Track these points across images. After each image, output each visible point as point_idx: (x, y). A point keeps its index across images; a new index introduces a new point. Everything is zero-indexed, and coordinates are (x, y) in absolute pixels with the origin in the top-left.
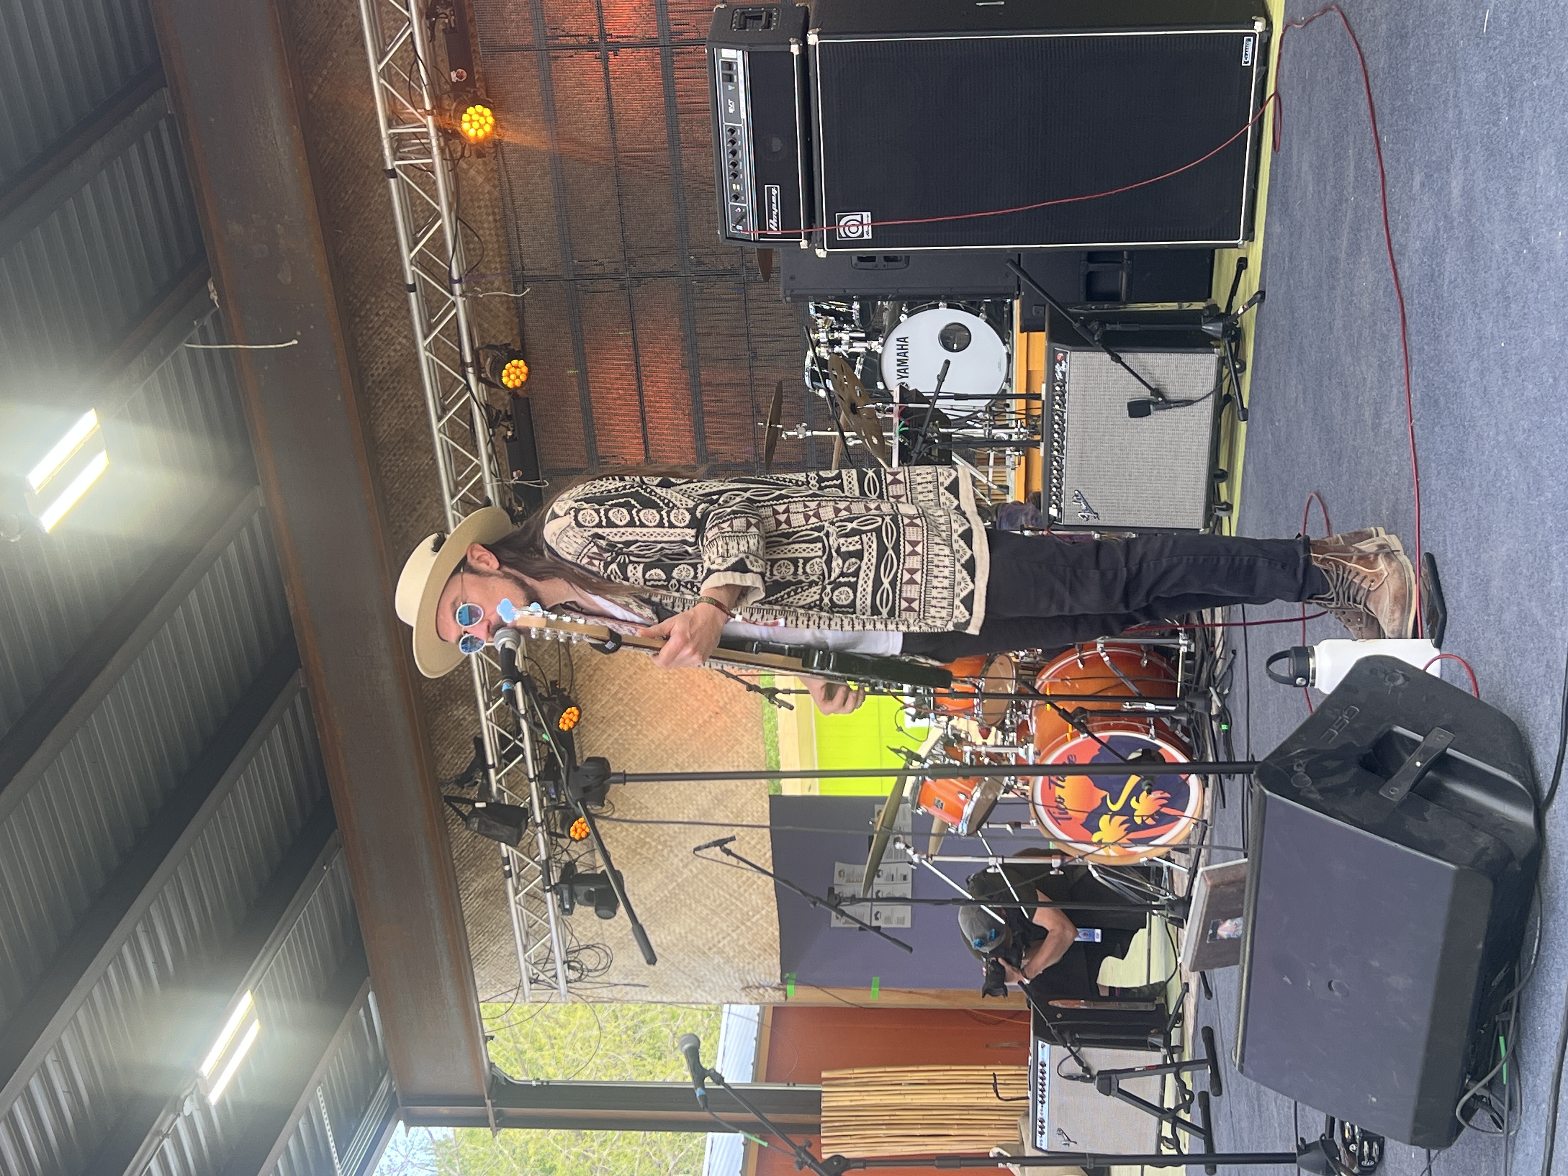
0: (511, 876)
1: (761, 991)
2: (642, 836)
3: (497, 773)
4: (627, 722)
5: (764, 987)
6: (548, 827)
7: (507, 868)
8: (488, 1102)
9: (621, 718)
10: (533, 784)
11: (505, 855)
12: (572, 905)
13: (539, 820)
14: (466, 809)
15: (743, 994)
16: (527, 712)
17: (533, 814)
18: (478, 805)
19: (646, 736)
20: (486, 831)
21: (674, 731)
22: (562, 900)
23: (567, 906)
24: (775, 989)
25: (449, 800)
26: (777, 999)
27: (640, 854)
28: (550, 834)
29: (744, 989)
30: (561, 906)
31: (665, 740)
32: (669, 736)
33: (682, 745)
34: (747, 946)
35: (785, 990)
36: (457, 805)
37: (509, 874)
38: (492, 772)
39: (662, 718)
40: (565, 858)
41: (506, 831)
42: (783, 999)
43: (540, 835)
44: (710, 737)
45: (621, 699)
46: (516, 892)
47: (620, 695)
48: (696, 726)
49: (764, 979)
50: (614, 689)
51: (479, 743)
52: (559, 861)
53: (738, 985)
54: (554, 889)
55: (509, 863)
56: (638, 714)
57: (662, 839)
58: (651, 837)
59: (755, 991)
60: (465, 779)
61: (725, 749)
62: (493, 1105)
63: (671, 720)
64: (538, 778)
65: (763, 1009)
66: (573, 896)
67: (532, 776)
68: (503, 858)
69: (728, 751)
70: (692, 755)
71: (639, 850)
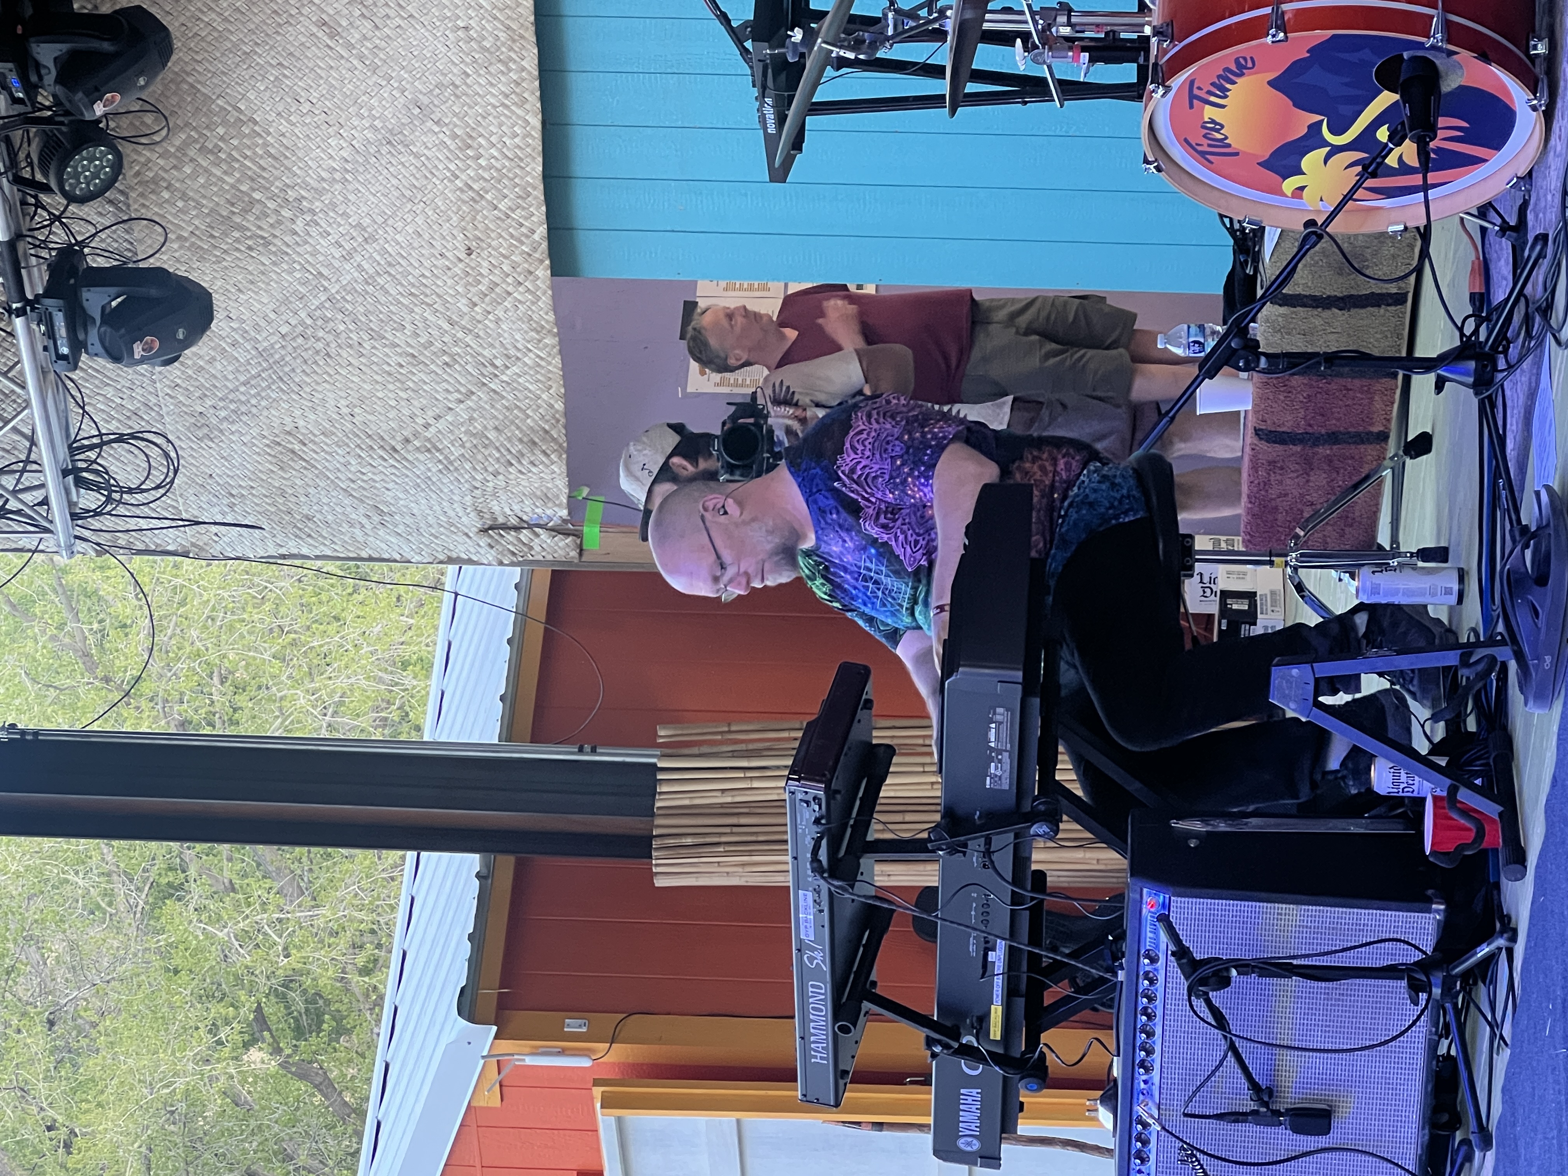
1: (525, 535)
2: (244, 188)
5: (530, 527)
15: (484, 541)
24: (556, 531)
26: (560, 555)
27: (241, 228)
29: (484, 531)
30: (50, 348)
34: (492, 435)
35: (578, 535)
40: (59, 237)
42: (574, 554)
49: (530, 511)
52: (44, 244)
53: (471, 522)
54: (33, 308)
59: (511, 536)
65: (529, 577)
66: (76, 327)
71: (237, 219)
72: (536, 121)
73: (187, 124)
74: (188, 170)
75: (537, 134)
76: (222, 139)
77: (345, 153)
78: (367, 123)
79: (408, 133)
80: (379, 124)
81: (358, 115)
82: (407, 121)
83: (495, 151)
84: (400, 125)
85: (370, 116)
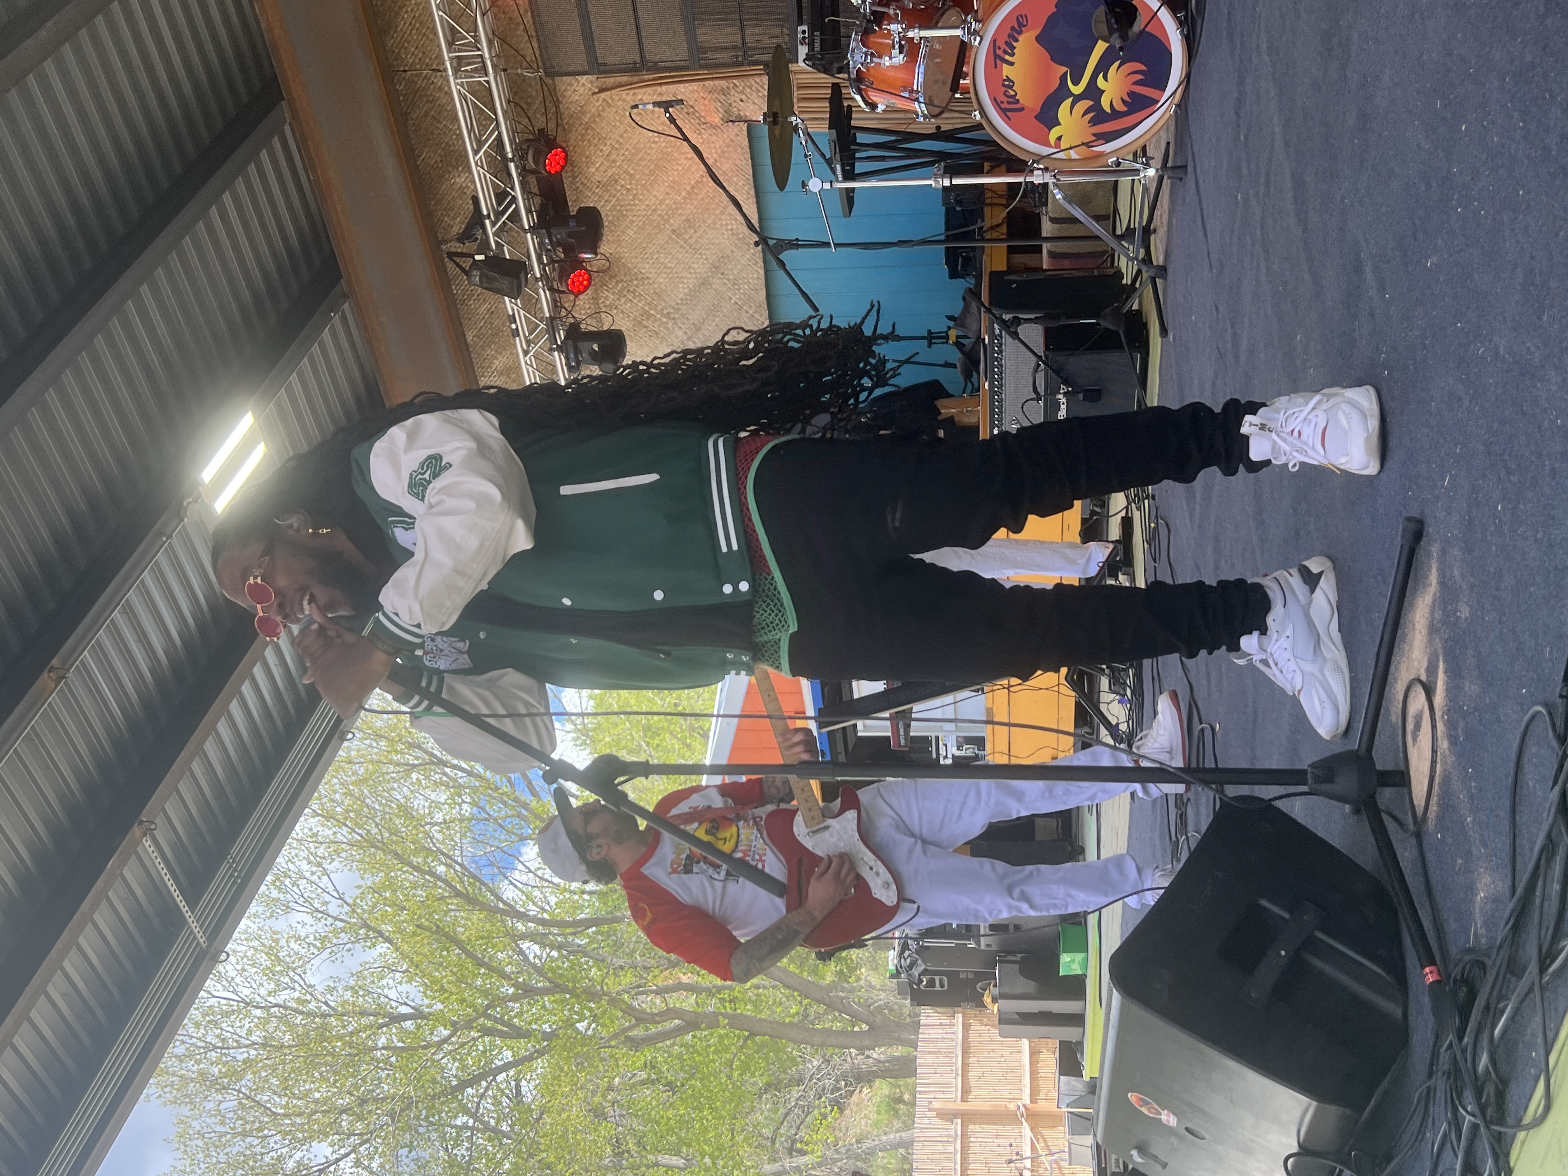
0: (518, 335)
2: (647, 308)
3: (493, 224)
4: (623, 186)
6: (547, 283)
7: (514, 326)
9: (616, 181)
10: (529, 235)
11: (511, 313)
12: (578, 363)
13: (538, 276)
14: (467, 263)
16: (514, 156)
17: (532, 270)
18: (478, 257)
19: (640, 200)
20: (489, 285)
21: (668, 194)
22: (567, 358)
23: (573, 364)
25: (451, 255)
27: (646, 327)
28: (551, 289)
30: (568, 364)
31: (661, 204)
32: (664, 200)
33: (677, 209)
36: (458, 260)
37: (516, 333)
38: (487, 222)
39: (655, 180)
41: (505, 283)
43: (541, 291)
44: (702, 199)
45: (614, 161)
46: (526, 353)
47: (614, 157)
48: (688, 188)
50: (606, 150)
51: (475, 200)
52: (564, 322)
54: (560, 349)
55: (515, 322)
56: (631, 175)
57: (665, 312)
58: (655, 310)
60: (466, 236)
61: (718, 212)
63: (663, 181)
64: (532, 229)
66: (577, 352)
67: (527, 227)
68: (509, 315)
69: (722, 213)
70: (688, 220)
71: (645, 323)
72: (762, 272)
73: (622, 280)
74: (623, 300)
75: (763, 278)
76: (636, 286)
77: (686, 291)
78: (694, 276)
79: (711, 279)
80: (698, 276)
81: (690, 273)
82: (710, 274)
83: (746, 287)
84: (708, 277)
85: (695, 273)
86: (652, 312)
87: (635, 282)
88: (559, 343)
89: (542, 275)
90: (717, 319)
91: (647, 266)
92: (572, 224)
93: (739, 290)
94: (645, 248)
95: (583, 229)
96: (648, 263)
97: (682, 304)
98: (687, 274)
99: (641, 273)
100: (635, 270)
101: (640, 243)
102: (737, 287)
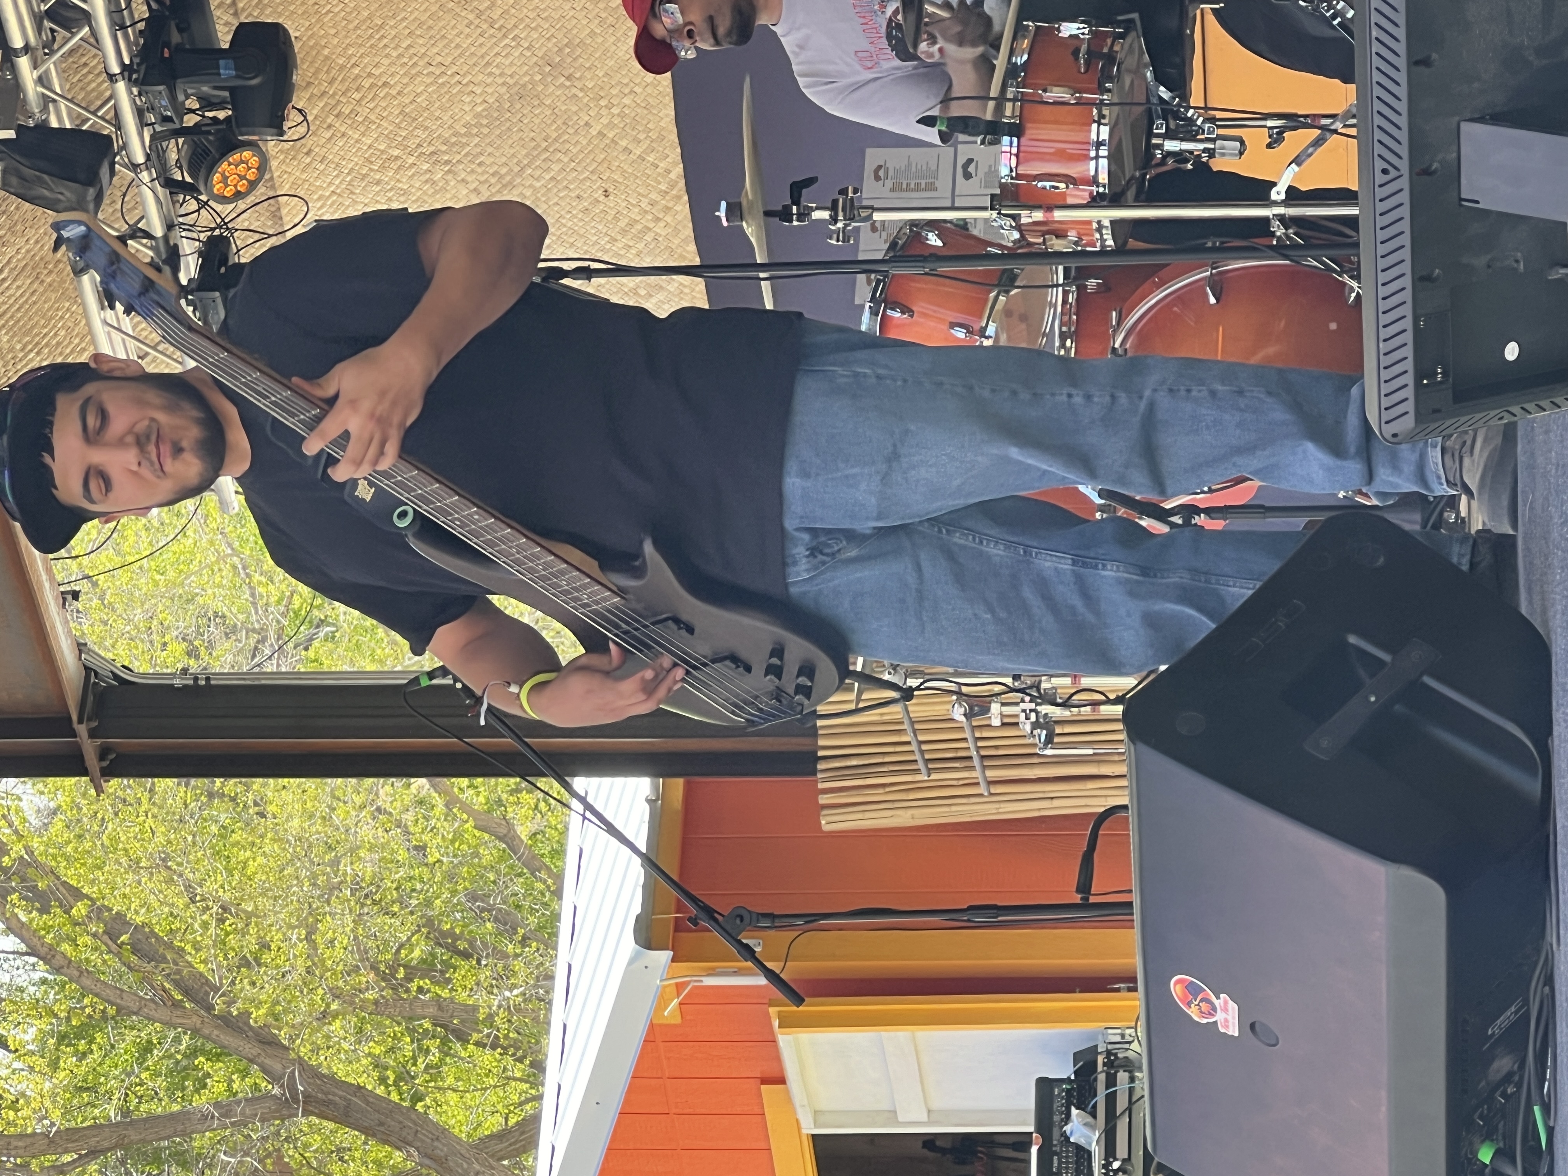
3: (36, 65)
8: (82, 730)
10: (121, 86)
13: (140, 159)
17: (124, 147)
28: (169, 184)
38: (23, 63)
43: (145, 187)
62: (93, 734)
64: (130, 74)
67: (116, 69)
77: (479, 109)
78: (500, 81)
79: (540, 88)
80: (511, 81)
81: (490, 74)
82: (538, 77)
83: (626, 101)
84: (532, 82)
85: (502, 75)
86: (396, 153)
87: (357, 96)
88: (184, 282)
89: (148, 157)
90: (556, 167)
91: (386, 62)
92: (227, 70)
93: (609, 107)
94: (381, 27)
95: (254, 82)
96: (387, 56)
97: (468, 134)
98: (481, 77)
99: (370, 75)
100: (356, 71)
101: (370, 17)
102: (603, 103)
